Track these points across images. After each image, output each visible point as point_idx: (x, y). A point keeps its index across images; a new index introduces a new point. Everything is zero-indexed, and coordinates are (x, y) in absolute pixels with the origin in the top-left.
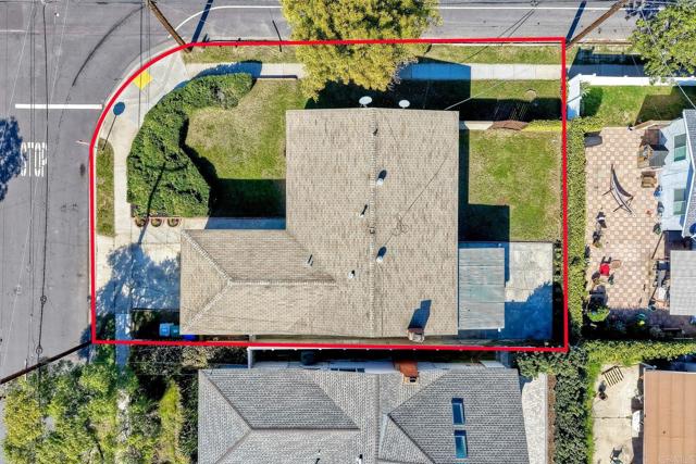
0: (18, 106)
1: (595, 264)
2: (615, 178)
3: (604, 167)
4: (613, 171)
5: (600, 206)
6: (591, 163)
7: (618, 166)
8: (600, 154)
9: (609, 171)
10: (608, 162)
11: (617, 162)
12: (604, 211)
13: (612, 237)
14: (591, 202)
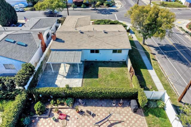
0: (115, 14)
1: (67, 112)
2: (116, 123)
3: (122, 117)
4: (120, 122)
5: (99, 114)
6: (123, 110)
7: (123, 125)
8: (129, 115)
9: (120, 120)
10: (125, 119)
11: (126, 124)
12: (96, 117)
13: (81, 121)
14: (101, 110)
